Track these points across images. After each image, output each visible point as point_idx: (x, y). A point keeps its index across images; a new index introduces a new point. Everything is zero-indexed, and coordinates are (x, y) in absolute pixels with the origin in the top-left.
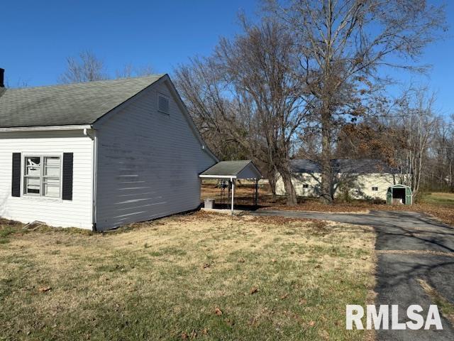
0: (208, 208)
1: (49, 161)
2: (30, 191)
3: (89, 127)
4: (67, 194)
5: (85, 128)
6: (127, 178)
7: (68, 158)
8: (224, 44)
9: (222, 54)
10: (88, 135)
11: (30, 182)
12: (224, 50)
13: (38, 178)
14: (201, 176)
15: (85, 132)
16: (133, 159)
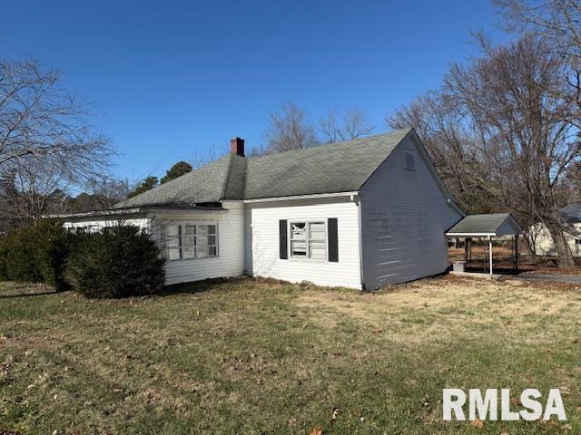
0: (458, 271)
1: (313, 226)
2: (296, 253)
3: (356, 193)
4: (333, 256)
5: (352, 195)
6: (383, 239)
7: (333, 224)
8: (456, 71)
9: (454, 84)
10: (354, 201)
11: (295, 245)
12: (457, 78)
13: (303, 241)
14: (448, 234)
15: (352, 198)
16: (387, 221)
